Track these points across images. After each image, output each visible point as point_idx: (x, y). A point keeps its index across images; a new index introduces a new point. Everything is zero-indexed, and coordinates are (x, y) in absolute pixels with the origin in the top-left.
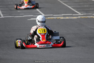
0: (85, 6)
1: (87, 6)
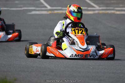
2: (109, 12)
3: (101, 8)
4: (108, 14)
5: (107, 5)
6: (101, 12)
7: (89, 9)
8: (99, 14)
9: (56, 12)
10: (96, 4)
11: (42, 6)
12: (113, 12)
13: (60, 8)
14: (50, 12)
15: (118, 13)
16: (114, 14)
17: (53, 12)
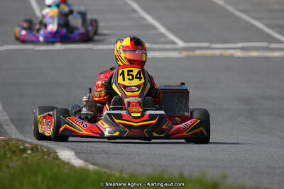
7: (273, 46)
9: (198, 53)
11: (164, 40)
14: (184, 54)
17: (191, 53)
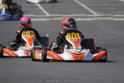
0: (104, 4)
1: (107, 5)
2: (108, 19)
3: (99, 15)
4: (107, 20)
5: (106, 12)
6: (99, 19)
7: (88, 16)
8: (97, 20)
9: (55, 19)
10: (94, 11)
12: (111, 18)
13: (59, 15)
14: (49, 19)
15: (116, 19)
16: (112, 20)
17: (52, 19)
